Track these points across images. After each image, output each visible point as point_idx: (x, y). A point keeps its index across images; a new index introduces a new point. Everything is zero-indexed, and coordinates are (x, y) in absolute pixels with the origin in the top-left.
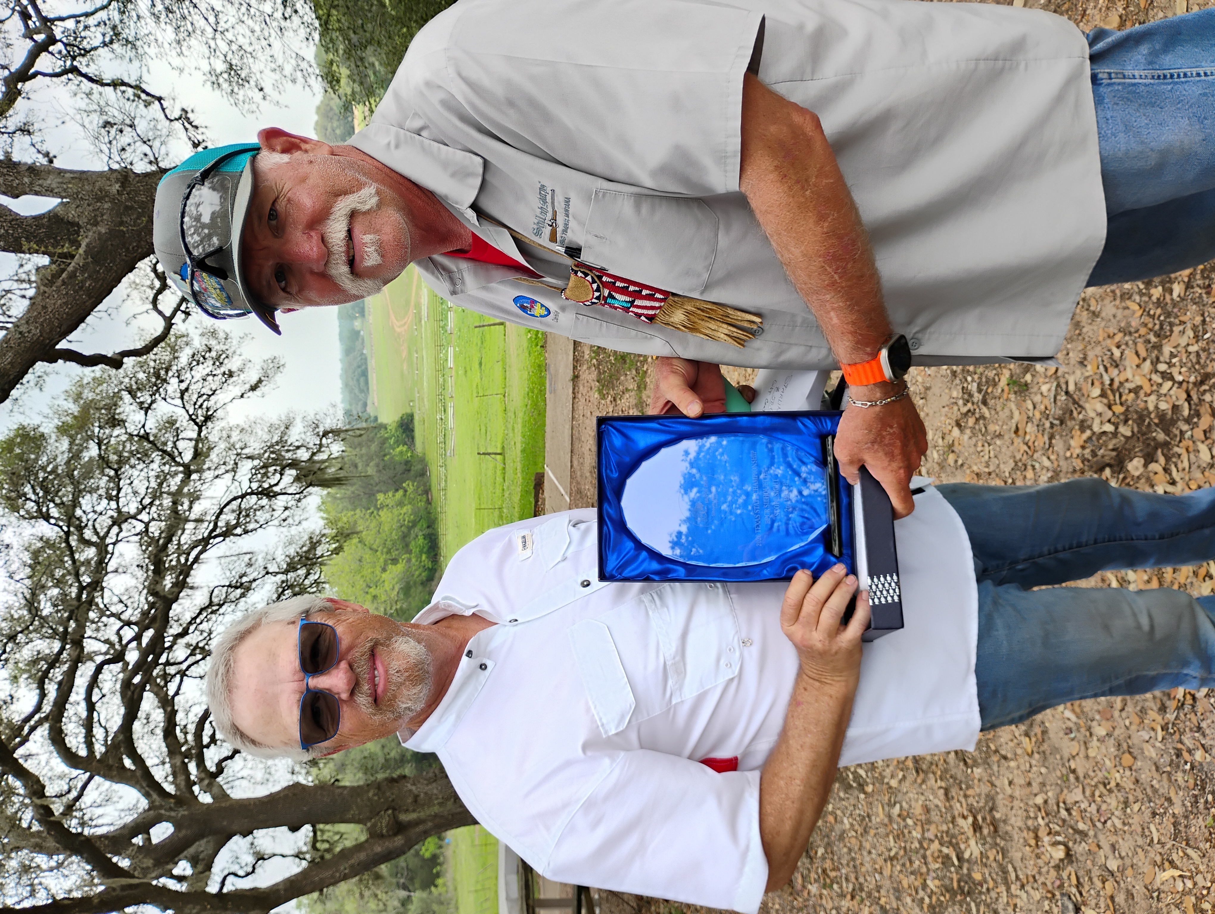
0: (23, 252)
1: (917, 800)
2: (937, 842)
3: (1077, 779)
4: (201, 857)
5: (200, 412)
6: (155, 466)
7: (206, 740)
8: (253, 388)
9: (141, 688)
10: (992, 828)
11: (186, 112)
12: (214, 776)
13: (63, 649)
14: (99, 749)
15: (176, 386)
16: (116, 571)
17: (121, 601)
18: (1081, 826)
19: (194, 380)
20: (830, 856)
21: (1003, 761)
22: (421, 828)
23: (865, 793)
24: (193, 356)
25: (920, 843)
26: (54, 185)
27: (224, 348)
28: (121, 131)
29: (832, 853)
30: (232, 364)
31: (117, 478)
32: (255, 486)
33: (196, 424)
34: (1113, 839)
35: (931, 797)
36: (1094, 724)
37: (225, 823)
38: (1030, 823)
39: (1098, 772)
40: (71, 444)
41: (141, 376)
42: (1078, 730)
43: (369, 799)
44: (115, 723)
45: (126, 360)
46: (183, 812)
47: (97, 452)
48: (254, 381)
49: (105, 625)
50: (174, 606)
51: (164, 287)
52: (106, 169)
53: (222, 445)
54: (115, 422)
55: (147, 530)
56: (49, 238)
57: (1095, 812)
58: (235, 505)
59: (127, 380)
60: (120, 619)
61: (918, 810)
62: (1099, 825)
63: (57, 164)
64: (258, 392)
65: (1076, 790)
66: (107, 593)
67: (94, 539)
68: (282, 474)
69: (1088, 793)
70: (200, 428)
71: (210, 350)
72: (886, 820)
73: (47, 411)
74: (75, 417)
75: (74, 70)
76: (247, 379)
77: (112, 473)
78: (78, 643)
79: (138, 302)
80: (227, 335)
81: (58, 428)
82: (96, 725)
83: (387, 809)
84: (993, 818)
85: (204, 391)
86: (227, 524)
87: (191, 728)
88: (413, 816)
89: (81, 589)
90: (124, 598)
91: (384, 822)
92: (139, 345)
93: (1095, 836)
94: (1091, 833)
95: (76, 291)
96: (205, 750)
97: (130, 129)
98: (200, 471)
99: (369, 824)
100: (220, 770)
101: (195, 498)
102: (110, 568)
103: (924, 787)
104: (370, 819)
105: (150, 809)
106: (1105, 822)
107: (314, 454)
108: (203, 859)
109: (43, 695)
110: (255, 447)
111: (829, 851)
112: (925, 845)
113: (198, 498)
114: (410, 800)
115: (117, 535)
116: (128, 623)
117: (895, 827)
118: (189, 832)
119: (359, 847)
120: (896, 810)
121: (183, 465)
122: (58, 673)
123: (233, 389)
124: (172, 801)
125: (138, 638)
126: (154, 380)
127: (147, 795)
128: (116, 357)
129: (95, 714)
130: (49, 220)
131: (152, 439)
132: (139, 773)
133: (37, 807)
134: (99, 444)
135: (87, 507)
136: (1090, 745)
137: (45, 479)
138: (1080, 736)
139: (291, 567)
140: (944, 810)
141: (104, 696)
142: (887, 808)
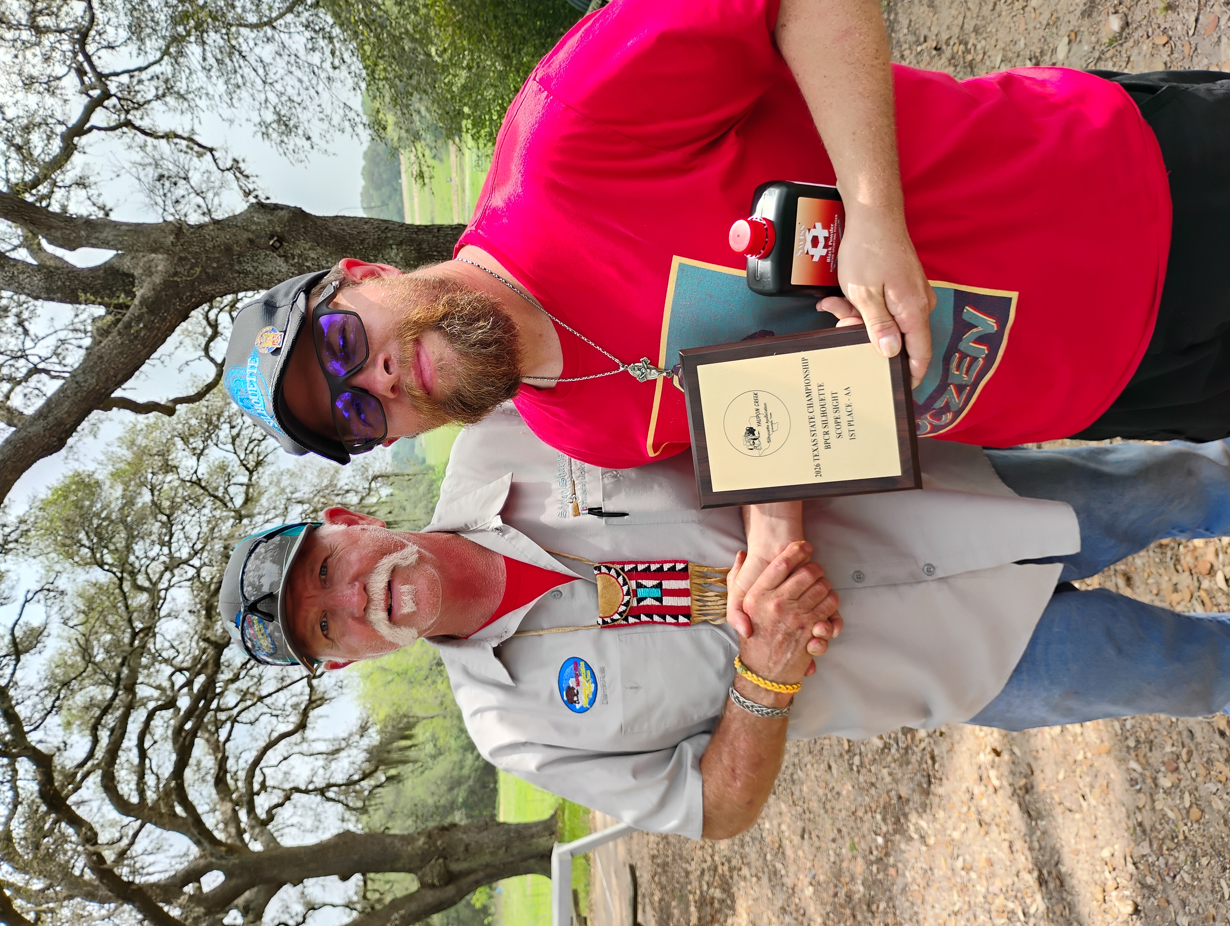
0: (80, 303)
1: (980, 853)
2: (1002, 896)
3: (1144, 832)
4: (252, 906)
5: (250, 457)
6: (206, 511)
7: (256, 787)
9: (194, 733)
10: (1058, 882)
11: (237, 162)
12: (264, 824)
13: (115, 695)
14: (151, 796)
15: (228, 431)
16: (169, 615)
17: (172, 647)
18: (1149, 880)
19: (246, 425)
20: (892, 910)
21: (1068, 813)
22: (472, 878)
23: (927, 845)
25: (985, 897)
26: (110, 238)
28: (175, 184)
29: (894, 907)
31: (169, 524)
33: (247, 469)
34: (1183, 894)
35: (995, 850)
36: (1160, 775)
37: (275, 872)
38: (1096, 876)
39: (1165, 825)
40: (125, 490)
41: (193, 422)
42: (1144, 782)
43: (420, 848)
44: (167, 770)
45: (178, 407)
46: (234, 860)
47: (150, 497)
49: (158, 671)
50: (226, 651)
51: (216, 334)
52: (161, 221)
53: (273, 490)
54: (168, 468)
55: (199, 576)
56: (105, 289)
57: (1163, 866)
59: (180, 426)
60: (172, 665)
61: (980, 863)
62: (1169, 879)
63: (113, 217)
65: (1143, 844)
66: (159, 638)
67: (147, 584)
69: (1155, 846)
70: (251, 473)
72: (949, 873)
73: (101, 457)
74: (129, 464)
75: (128, 123)
77: (164, 518)
78: (131, 689)
79: (191, 349)
81: (112, 475)
82: (148, 772)
83: (438, 858)
84: (1059, 872)
85: (255, 436)
87: (242, 775)
88: (464, 865)
89: (134, 635)
90: (175, 643)
91: (435, 872)
92: (192, 392)
93: (1164, 891)
94: (1160, 887)
95: (131, 341)
96: (255, 797)
97: (184, 182)
98: (250, 516)
99: (420, 873)
100: (271, 817)
102: (163, 613)
103: (987, 839)
104: (421, 868)
105: (201, 857)
106: (1175, 877)
107: (362, 499)
108: (253, 909)
109: (96, 741)
110: (305, 491)
111: (891, 905)
112: (990, 900)
114: (462, 848)
115: (170, 581)
116: (181, 670)
117: (959, 880)
118: (239, 881)
119: (410, 897)
120: (959, 863)
121: (234, 510)
122: (110, 720)
124: (223, 849)
125: (189, 683)
126: (206, 426)
127: (198, 843)
128: (169, 404)
129: (147, 761)
130: (105, 271)
131: (203, 484)
132: (190, 820)
133: (90, 855)
134: (152, 491)
135: (139, 552)
136: (1156, 797)
137: (99, 526)
138: (1145, 788)
140: (1008, 863)
141: (155, 742)
142: (949, 861)
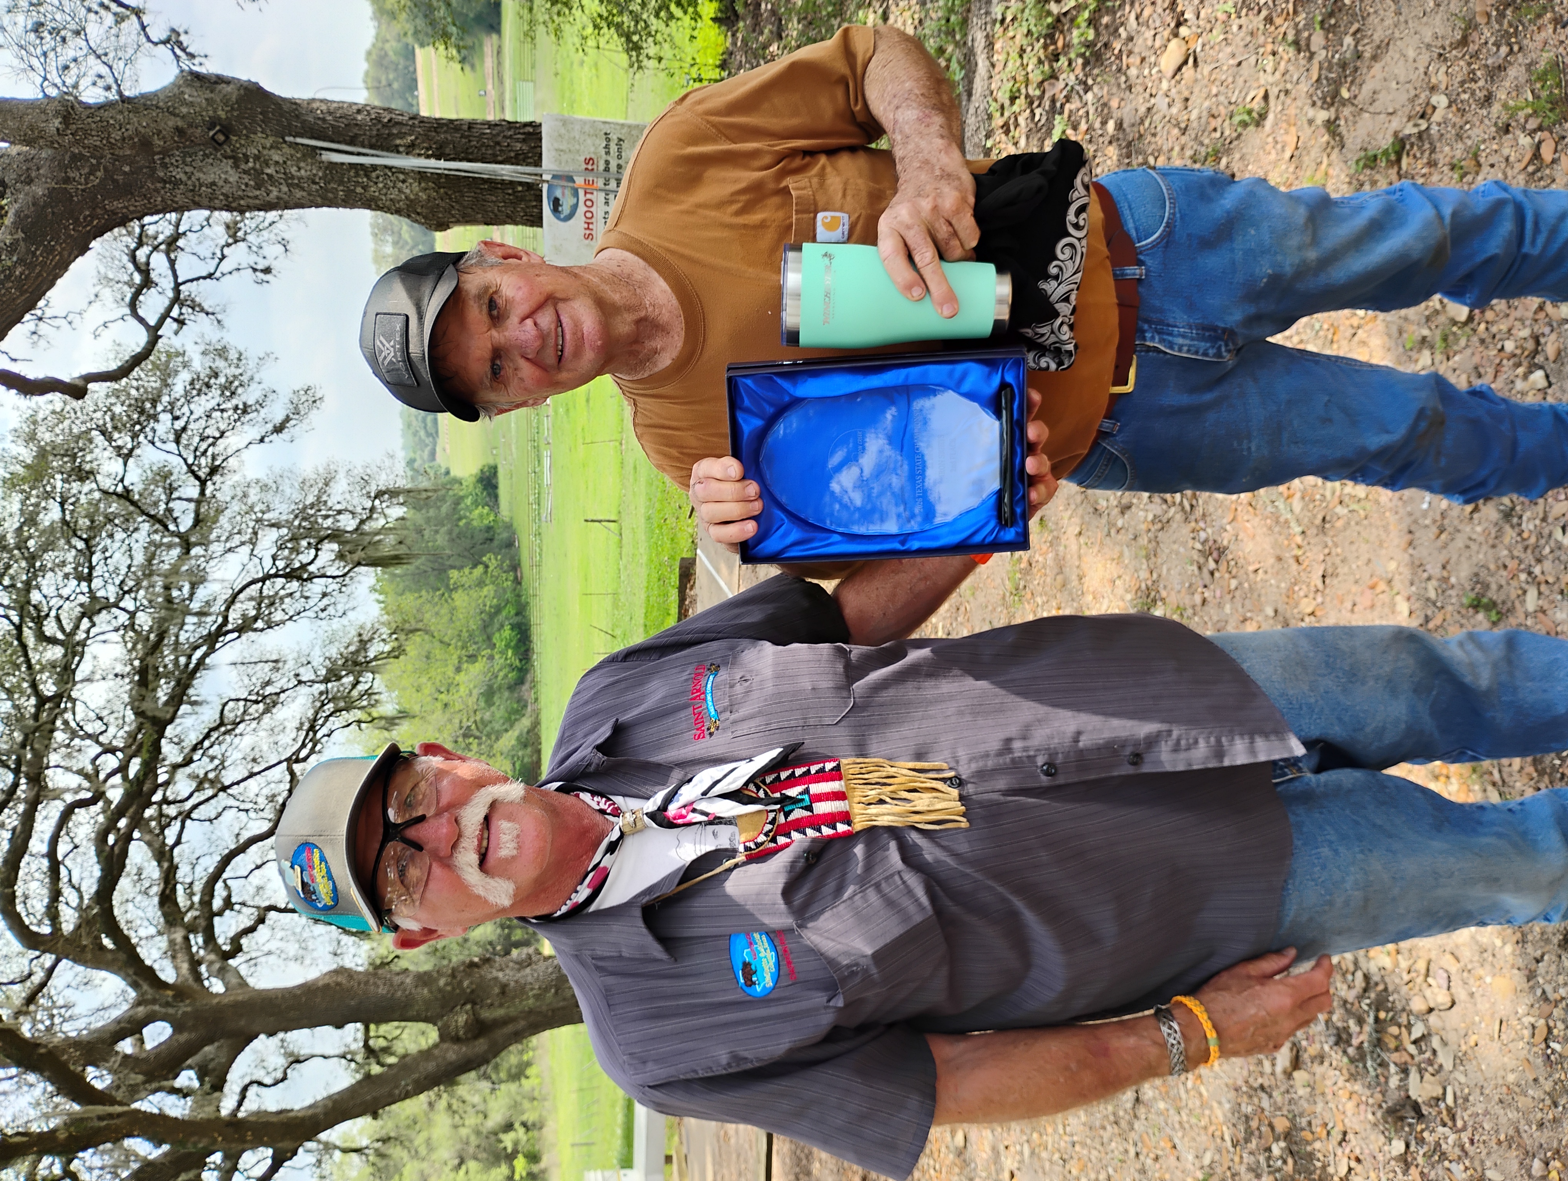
4: (211, 1066)
5: (203, 461)
6: (140, 535)
7: (217, 903)
8: (279, 429)
12: (228, 956)
13: (16, 784)
14: (68, 921)
15: (169, 423)
16: (88, 678)
17: (100, 718)
19: (195, 417)
22: (510, 1029)
24: (192, 383)
27: (237, 372)
28: (63, 40)
30: (249, 395)
31: (90, 550)
32: (281, 564)
33: (197, 478)
37: (242, 1023)
40: (23, 503)
43: (440, 990)
45: (91, 386)
46: (185, 1008)
47: (60, 514)
48: (279, 419)
49: (78, 750)
50: (169, 729)
51: (147, 282)
52: (41, 96)
53: (236, 507)
54: (83, 475)
55: (132, 625)
58: (254, 590)
59: (99, 415)
60: (97, 742)
64: (285, 435)
66: (79, 707)
67: (59, 635)
68: (317, 550)
70: (203, 483)
71: (216, 375)
76: (269, 417)
77: (81, 545)
78: (37, 779)
79: (111, 305)
80: (241, 354)
82: (64, 882)
83: (464, 1004)
85: (208, 432)
86: (244, 616)
87: (198, 888)
88: (500, 1013)
89: (41, 704)
90: (104, 713)
91: (462, 1019)
92: (113, 366)
96: (216, 919)
98: (205, 543)
99: (440, 1024)
100: (236, 948)
101: (198, 580)
102: (79, 675)
104: (441, 1016)
105: (140, 1003)
107: (362, 522)
110: (281, 510)
113: (203, 580)
114: (497, 990)
115: (89, 631)
116: (110, 750)
118: (193, 1035)
119: (426, 1054)
121: (178, 535)
122: (11, 817)
123: (249, 431)
124: (171, 992)
125: (123, 769)
126: (135, 416)
127: (134, 985)
128: (76, 382)
131: (135, 498)
132: (123, 956)
134: (62, 504)
139: (332, 675)
141: (76, 847)
